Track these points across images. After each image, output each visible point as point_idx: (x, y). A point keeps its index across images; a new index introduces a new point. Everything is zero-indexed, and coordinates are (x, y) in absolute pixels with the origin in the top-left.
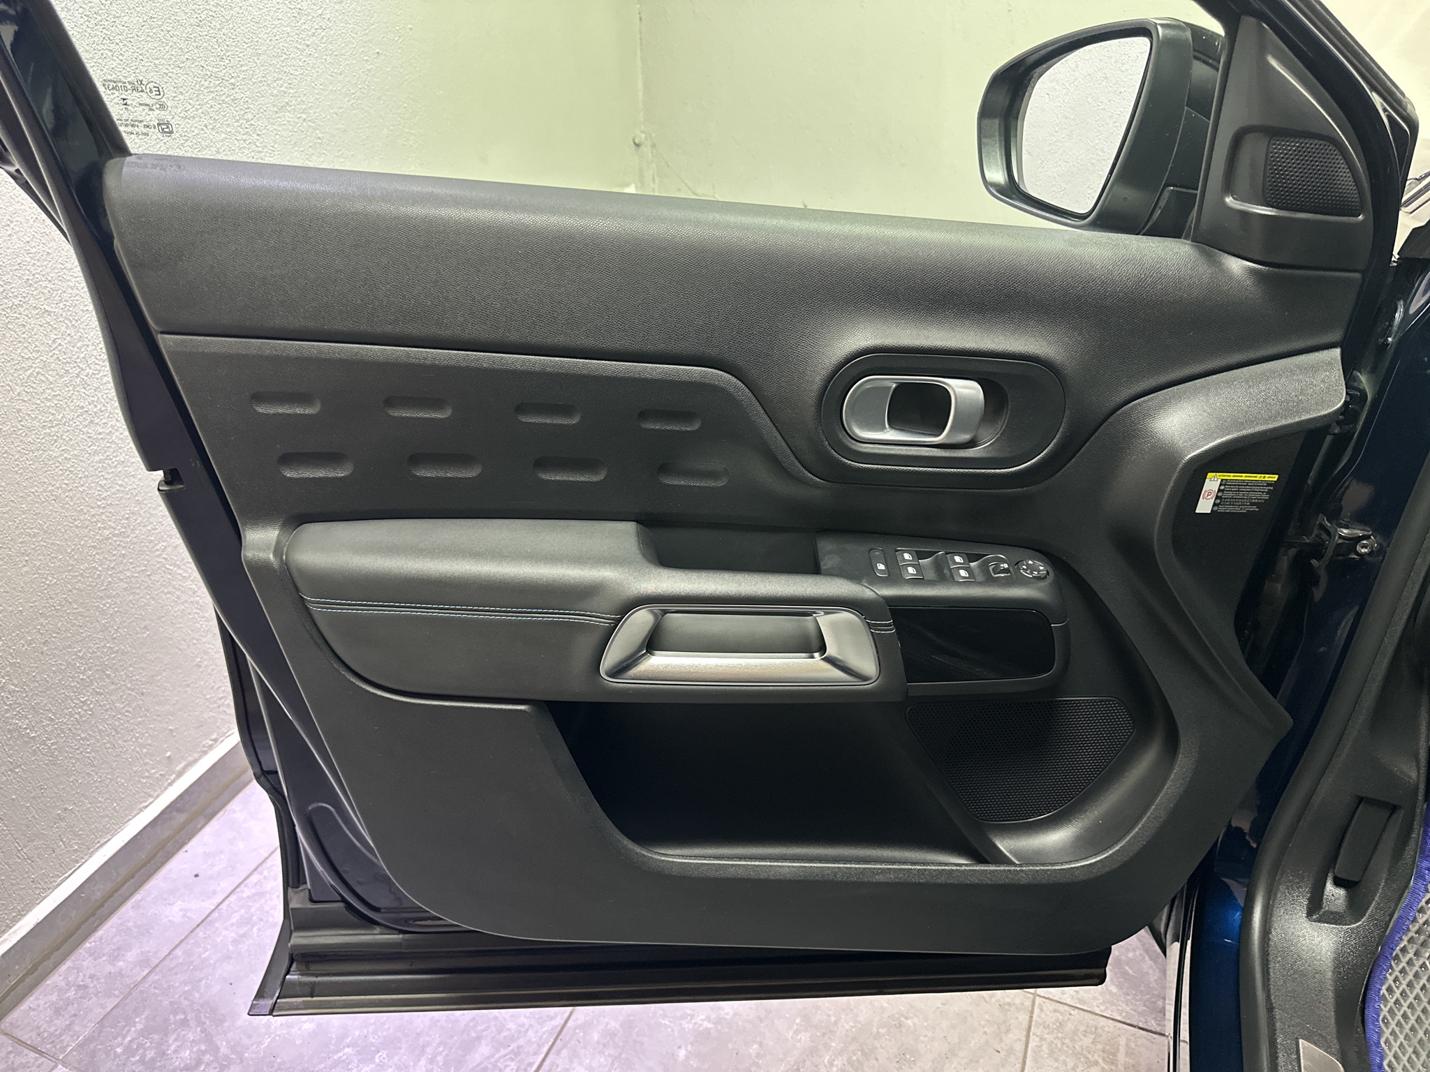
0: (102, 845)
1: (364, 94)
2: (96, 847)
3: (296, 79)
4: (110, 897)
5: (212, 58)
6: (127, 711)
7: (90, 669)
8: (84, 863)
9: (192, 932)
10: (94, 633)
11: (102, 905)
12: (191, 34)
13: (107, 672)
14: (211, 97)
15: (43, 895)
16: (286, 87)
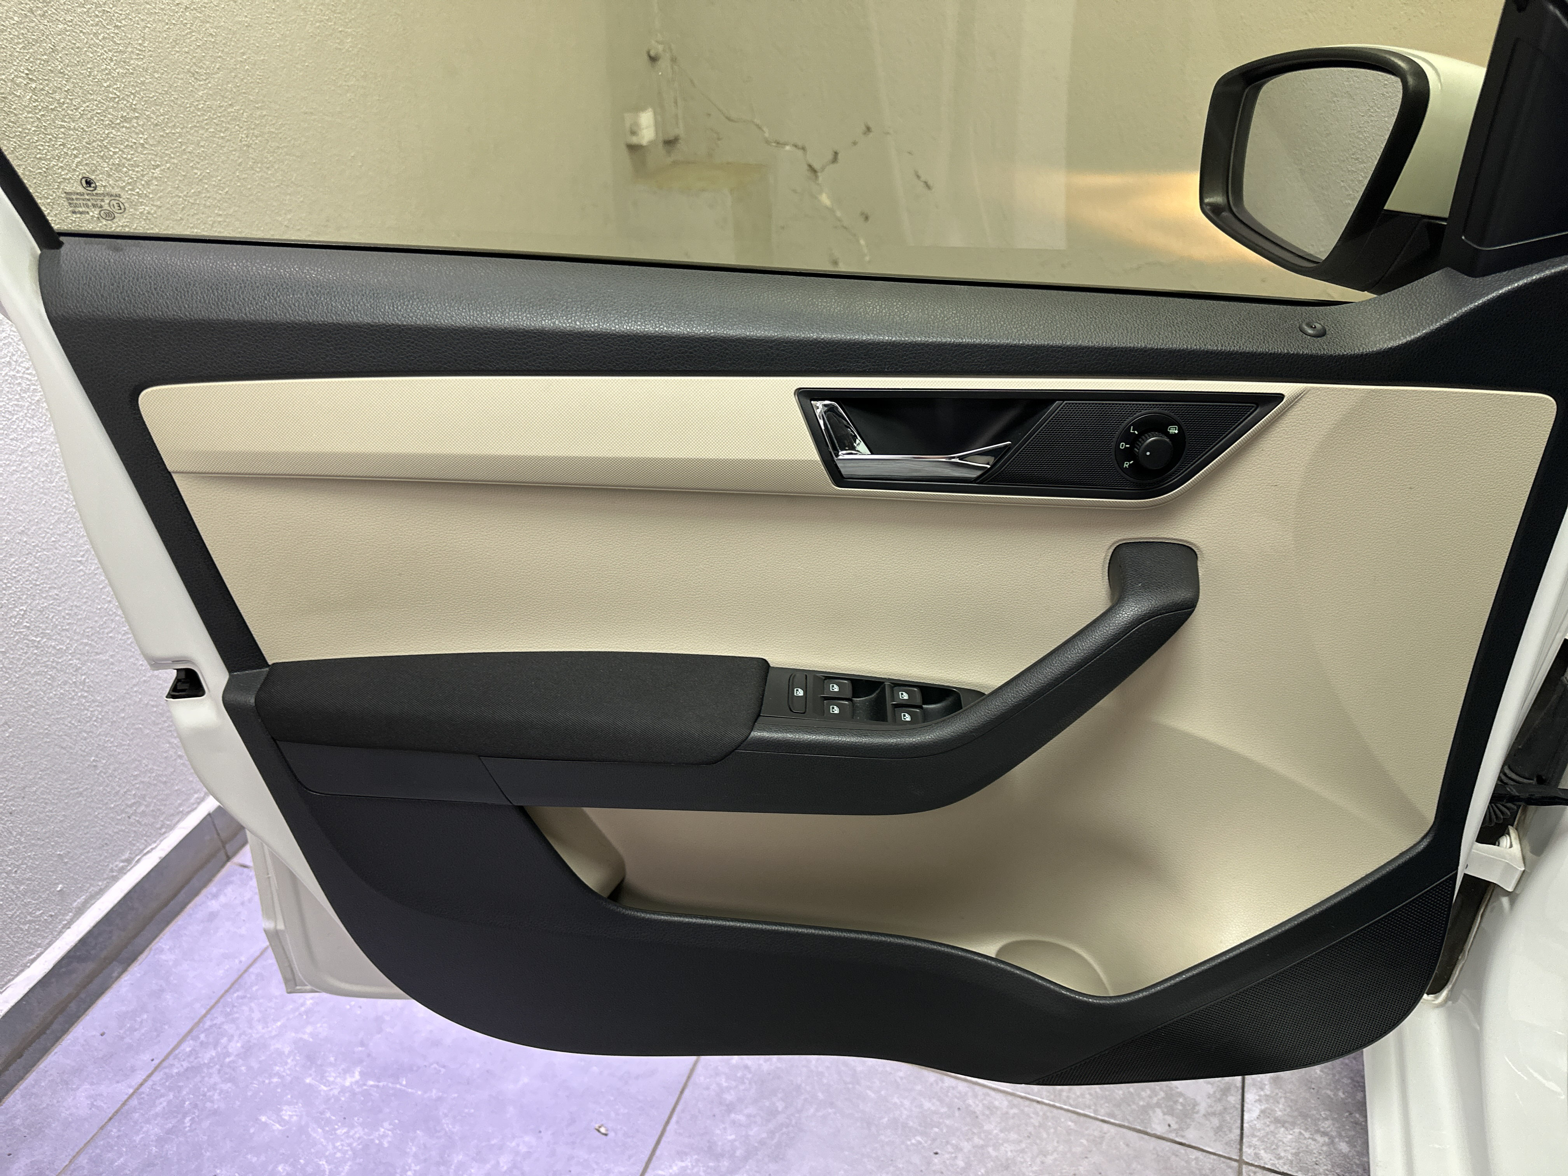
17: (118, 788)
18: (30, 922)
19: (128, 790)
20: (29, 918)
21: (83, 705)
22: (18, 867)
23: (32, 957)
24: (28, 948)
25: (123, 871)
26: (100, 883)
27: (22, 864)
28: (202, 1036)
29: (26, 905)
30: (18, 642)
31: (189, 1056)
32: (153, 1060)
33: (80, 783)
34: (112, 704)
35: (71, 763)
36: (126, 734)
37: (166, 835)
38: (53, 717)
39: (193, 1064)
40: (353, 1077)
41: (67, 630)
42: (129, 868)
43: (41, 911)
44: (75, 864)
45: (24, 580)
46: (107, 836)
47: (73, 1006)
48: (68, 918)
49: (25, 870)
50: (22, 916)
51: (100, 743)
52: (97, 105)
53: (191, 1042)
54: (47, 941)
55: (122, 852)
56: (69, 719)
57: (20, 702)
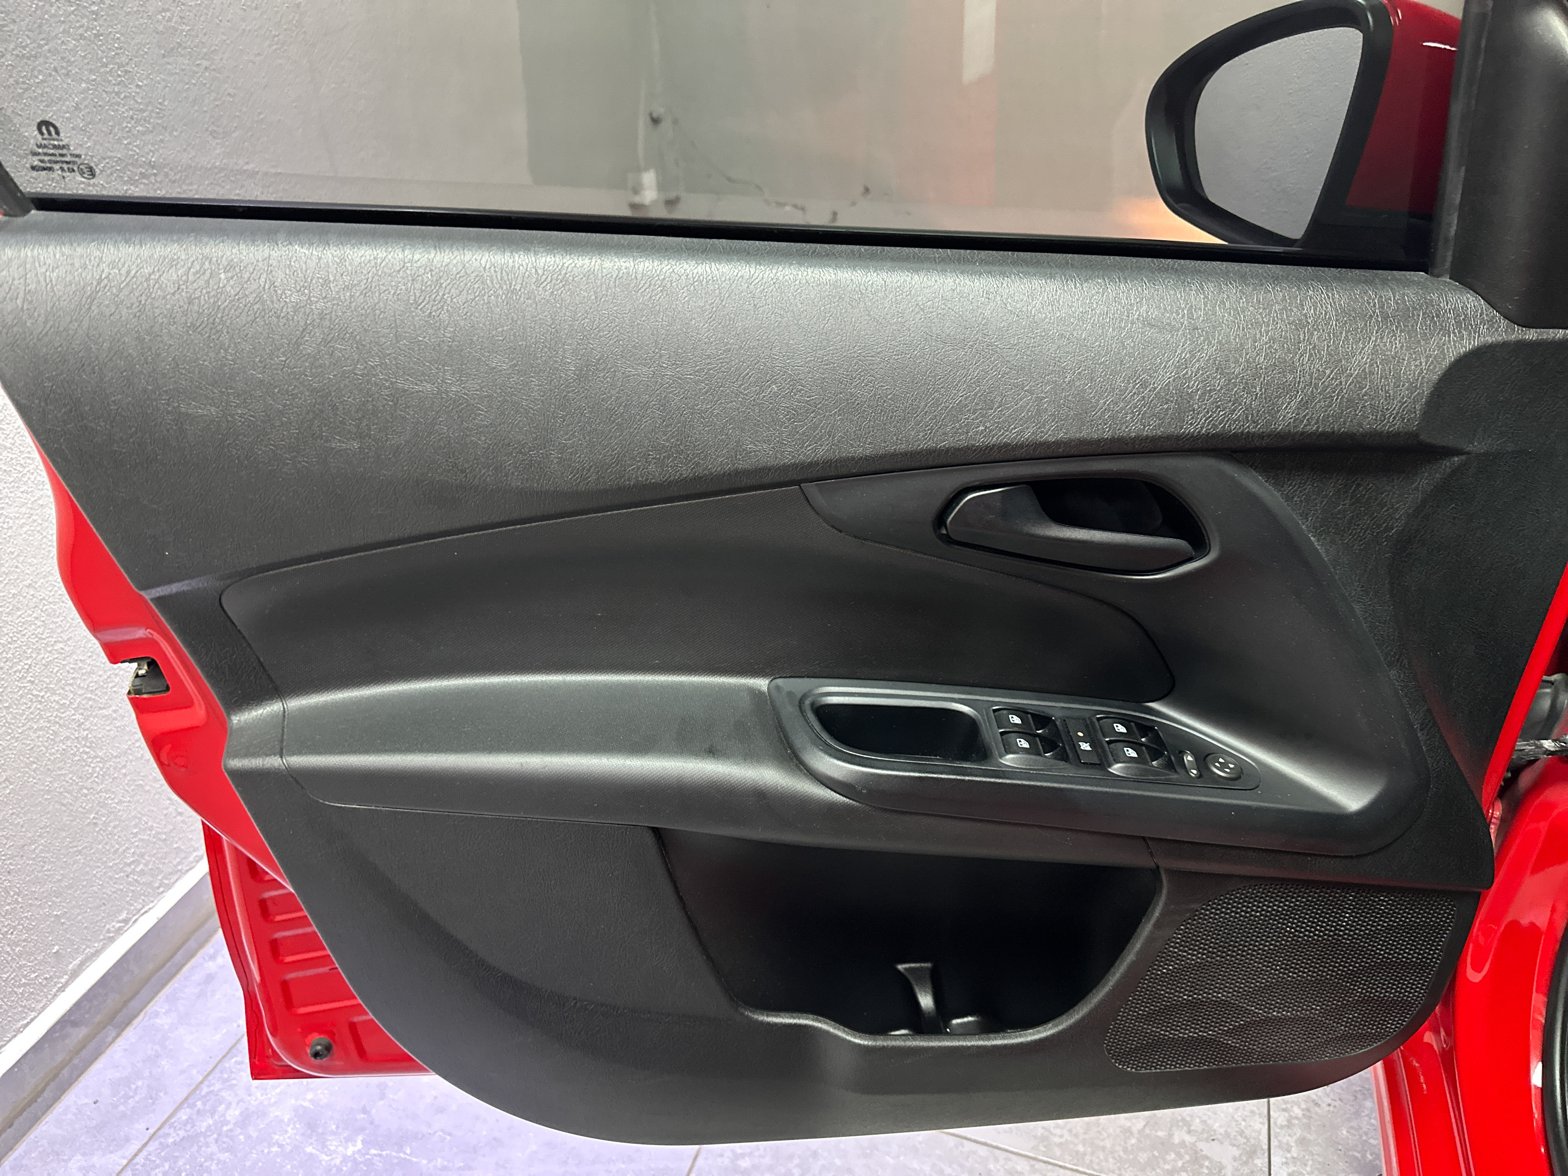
17: (117, 846)
18: (25, 985)
19: (127, 848)
20: (23, 980)
21: (84, 761)
22: (15, 928)
23: (25, 1022)
24: (23, 1012)
25: (119, 932)
26: (96, 945)
27: (18, 924)
28: (199, 1103)
29: (21, 967)
30: (21, 696)
31: (185, 1125)
32: (147, 1129)
33: (79, 841)
34: (114, 760)
35: (72, 821)
36: (127, 791)
37: (164, 894)
38: (55, 773)
39: (189, 1133)
40: (355, 1145)
41: (71, 685)
42: (126, 929)
43: (37, 974)
44: (72, 924)
45: (29, 634)
46: (105, 896)
47: (65, 1072)
48: (63, 980)
49: (22, 930)
50: (17, 979)
51: (101, 800)
52: (116, 162)
53: (188, 1110)
54: (41, 1005)
55: (120, 912)
56: (71, 776)
57: (21, 758)
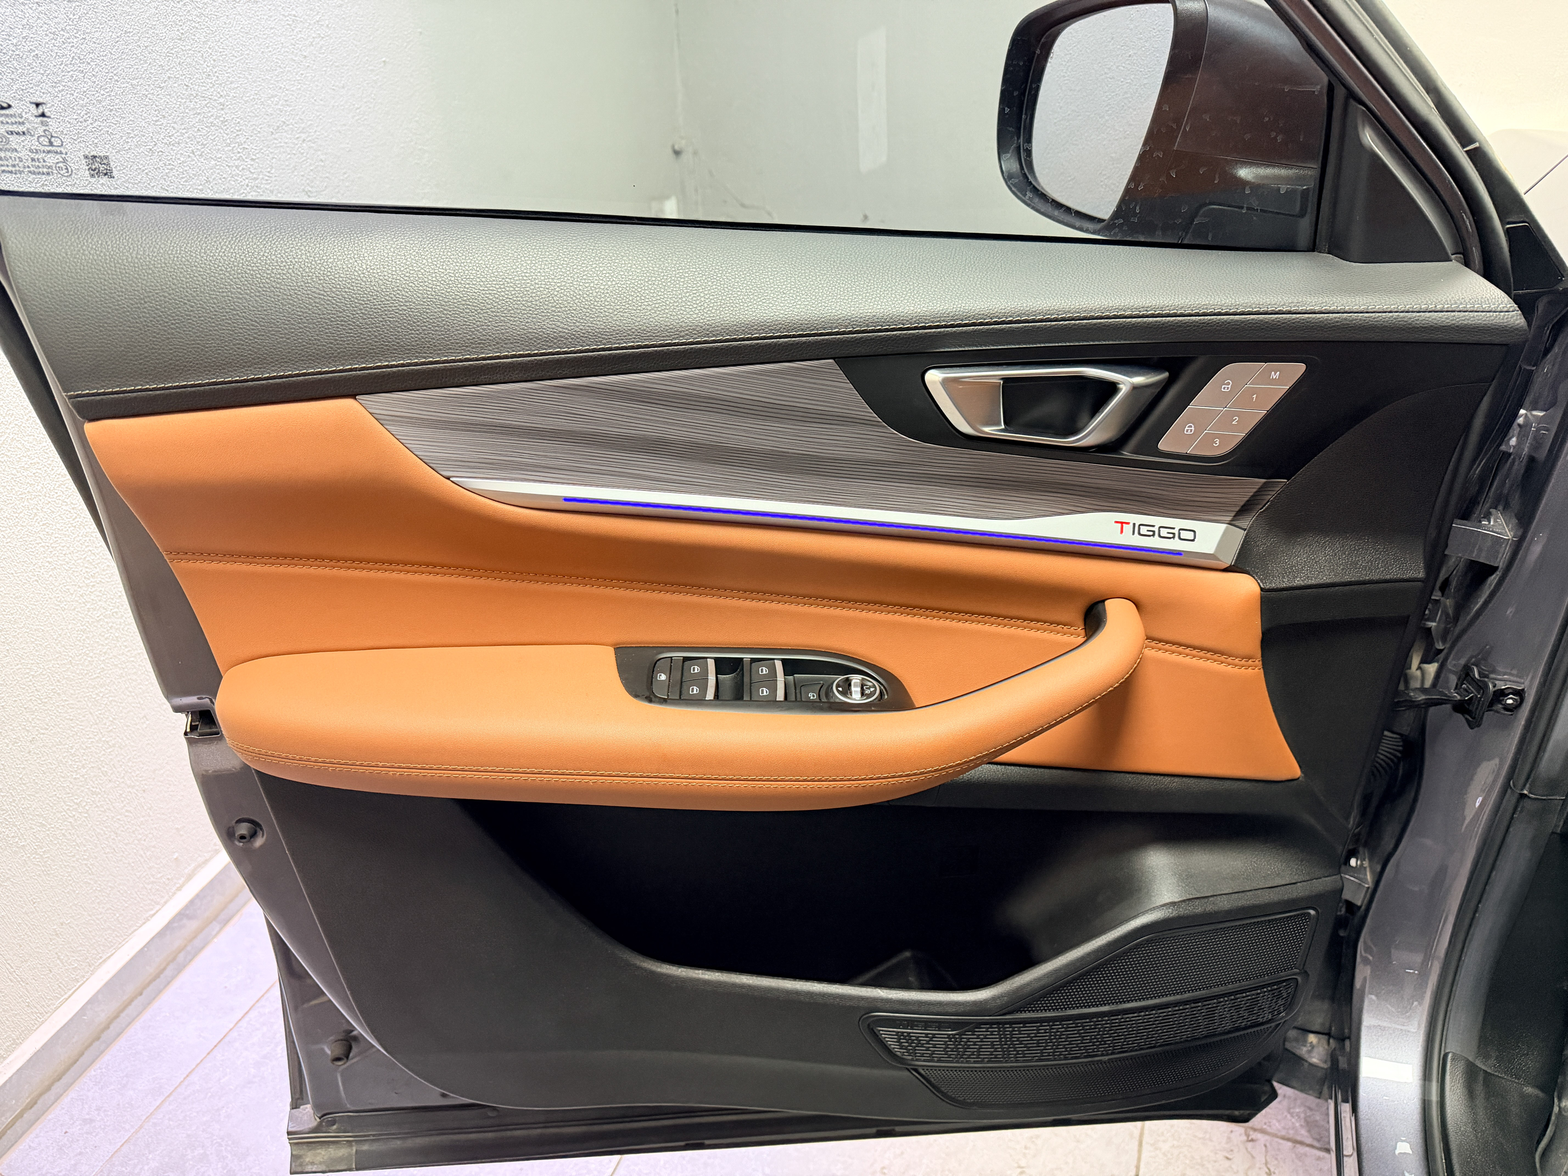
0: (105, 961)
1: (370, 108)
2: (98, 964)
3: (293, 95)
4: (117, 1017)
5: (197, 76)
6: (127, 811)
7: (83, 767)
8: (85, 982)
9: (208, 1054)
10: (87, 727)
11: (107, 1027)
12: (172, 49)
13: (103, 769)
14: (197, 119)
15: (41, 1020)
16: (282, 105)
